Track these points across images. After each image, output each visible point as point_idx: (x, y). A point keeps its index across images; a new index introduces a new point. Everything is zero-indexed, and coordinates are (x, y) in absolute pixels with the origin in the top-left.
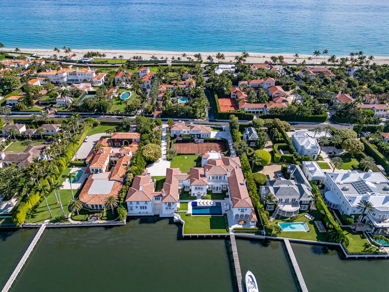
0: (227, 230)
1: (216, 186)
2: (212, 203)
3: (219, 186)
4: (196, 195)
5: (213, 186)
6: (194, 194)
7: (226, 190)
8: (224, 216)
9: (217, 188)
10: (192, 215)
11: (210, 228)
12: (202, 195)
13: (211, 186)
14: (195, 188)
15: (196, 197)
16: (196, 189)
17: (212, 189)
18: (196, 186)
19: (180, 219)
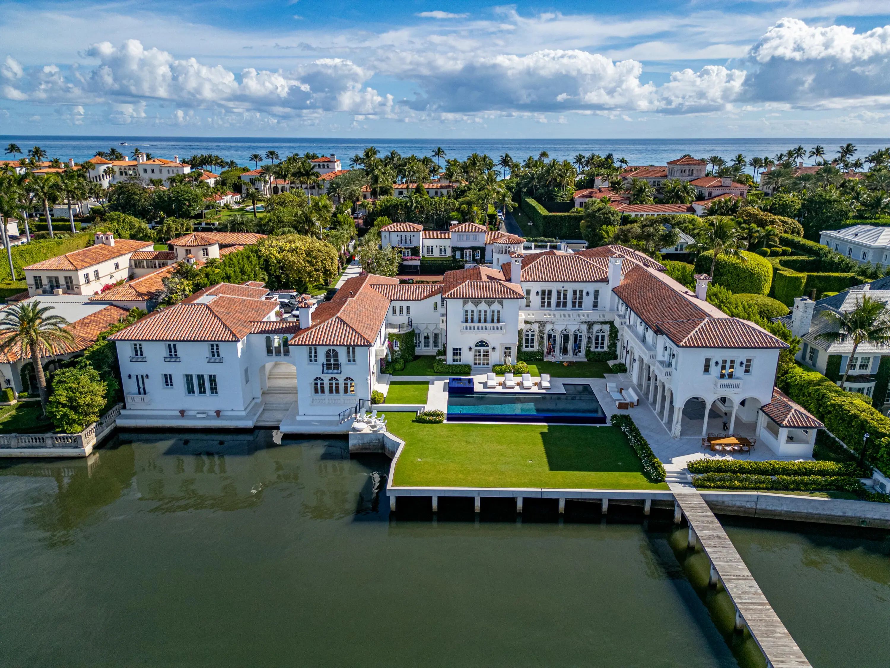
0: (647, 475)
1: (559, 328)
2: (546, 384)
3: (572, 329)
4: (468, 358)
5: (548, 327)
6: (457, 351)
7: (606, 349)
8: (617, 426)
9: (566, 338)
10: (445, 422)
11: (546, 467)
12: (495, 357)
13: (536, 327)
14: (462, 317)
15: (468, 366)
16: (468, 319)
17: (541, 344)
18: (470, 306)
19: (384, 431)
